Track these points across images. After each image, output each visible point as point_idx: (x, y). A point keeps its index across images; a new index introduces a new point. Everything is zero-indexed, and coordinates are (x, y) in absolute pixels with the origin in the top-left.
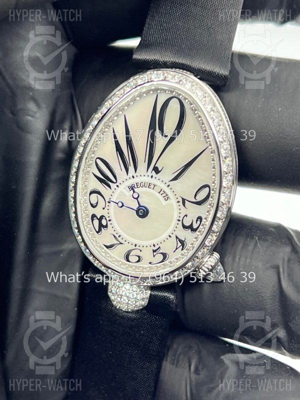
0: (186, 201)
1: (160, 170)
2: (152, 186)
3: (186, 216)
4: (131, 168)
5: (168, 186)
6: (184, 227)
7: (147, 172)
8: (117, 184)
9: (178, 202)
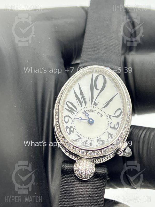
0: (111, 116)
1: (97, 104)
2: (94, 111)
3: (112, 122)
4: (84, 104)
5: (102, 110)
6: (111, 128)
7: (91, 105)
8: (77, 112)
9: (107, 117)
